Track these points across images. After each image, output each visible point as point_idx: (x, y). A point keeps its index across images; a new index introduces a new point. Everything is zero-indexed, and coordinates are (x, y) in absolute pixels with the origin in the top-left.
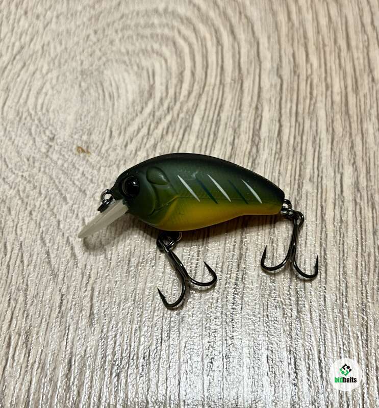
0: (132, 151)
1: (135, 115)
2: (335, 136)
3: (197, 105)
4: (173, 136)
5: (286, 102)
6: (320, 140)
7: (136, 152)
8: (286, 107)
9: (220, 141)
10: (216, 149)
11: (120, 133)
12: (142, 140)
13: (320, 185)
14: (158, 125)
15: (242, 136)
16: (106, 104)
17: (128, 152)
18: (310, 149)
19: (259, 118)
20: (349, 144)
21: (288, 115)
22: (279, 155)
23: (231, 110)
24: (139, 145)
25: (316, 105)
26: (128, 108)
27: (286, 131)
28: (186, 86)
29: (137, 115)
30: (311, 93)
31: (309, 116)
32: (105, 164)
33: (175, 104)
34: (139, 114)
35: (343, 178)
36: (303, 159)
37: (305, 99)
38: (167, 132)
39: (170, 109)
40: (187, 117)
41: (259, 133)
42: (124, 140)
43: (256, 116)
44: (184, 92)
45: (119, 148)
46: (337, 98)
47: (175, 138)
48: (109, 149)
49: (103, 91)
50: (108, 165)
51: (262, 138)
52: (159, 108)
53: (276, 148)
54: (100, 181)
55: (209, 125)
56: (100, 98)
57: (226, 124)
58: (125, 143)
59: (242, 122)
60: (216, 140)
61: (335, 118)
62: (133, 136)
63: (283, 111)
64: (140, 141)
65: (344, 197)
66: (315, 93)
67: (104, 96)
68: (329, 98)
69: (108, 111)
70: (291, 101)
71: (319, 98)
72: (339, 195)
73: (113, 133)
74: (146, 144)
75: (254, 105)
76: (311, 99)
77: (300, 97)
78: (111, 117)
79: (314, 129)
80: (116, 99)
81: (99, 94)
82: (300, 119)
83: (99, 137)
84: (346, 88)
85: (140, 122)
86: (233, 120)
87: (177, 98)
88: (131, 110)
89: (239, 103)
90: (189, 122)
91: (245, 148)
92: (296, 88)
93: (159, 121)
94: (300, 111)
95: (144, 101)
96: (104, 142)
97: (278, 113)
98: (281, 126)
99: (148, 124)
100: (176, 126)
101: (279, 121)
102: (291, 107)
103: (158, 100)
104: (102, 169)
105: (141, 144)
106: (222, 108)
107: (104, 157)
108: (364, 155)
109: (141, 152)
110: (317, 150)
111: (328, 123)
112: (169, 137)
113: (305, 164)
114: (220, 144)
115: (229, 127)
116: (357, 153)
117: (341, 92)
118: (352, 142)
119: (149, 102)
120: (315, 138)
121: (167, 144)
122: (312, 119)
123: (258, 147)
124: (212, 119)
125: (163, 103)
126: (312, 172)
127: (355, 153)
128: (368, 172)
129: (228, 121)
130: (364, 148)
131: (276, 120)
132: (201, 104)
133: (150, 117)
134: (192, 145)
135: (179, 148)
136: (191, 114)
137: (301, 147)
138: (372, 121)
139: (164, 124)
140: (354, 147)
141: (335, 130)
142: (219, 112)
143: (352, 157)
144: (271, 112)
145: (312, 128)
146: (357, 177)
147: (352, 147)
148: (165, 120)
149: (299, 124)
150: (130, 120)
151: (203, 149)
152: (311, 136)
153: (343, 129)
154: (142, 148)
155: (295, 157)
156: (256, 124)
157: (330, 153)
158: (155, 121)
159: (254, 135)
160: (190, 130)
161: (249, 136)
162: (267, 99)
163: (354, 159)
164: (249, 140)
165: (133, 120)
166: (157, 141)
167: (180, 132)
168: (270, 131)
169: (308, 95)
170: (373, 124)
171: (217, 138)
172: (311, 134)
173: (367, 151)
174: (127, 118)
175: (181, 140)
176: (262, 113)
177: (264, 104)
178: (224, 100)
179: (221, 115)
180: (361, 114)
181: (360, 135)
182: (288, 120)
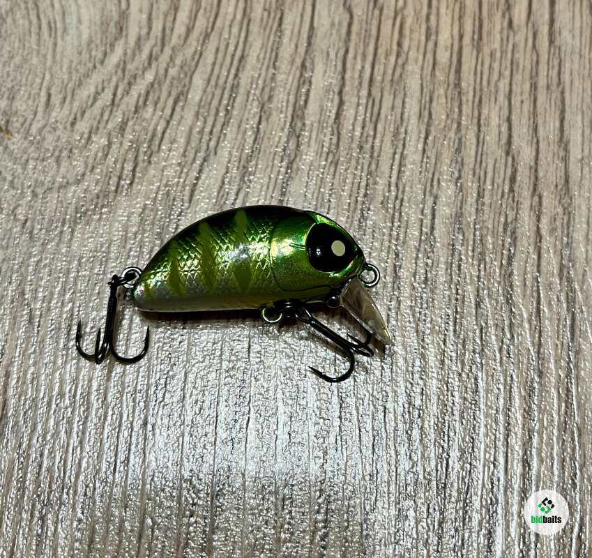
0: (84, 133)
1: (91, 66)
2: (432, 129)
3: (201, 54)
4: (155, 110)
5: (355, 58)
6: (406, 132)
7: (90, 137)
8: (353, 68)
9: (236, 125)
10: (228, 137)
11: (65, 99)
12: (102, 115)
13: (397, 214)
14: (130, 88)
15: (274, 117)
16: (42, 42)
17: (76, 136)
18: (388, 149)
19: (306, 86)
20: (454, 143)
21: (357, 83)
22: (334, 155)
23: (259, 66)
24: (95, 124)
25: (406, 68)
26: (80, 53)
27: (349, 112)
28: (183, 17)
29: (95, 67)
30: (399, 45)
31: (391, 85)
32: (36, 156)
33: (162, 51)
34: (98, 65)
35: (438, 203)
36: (373, 167)
37: (387, 55)
38: (145, 104)
39: (153, 58)
40: (182, 76)
41: (303, 113)
42: (70, 113)
43: (301, 82)
44: (180, 29)
45: (60, 127)
46: (443, 57)
47: (158, 113)
48: (45, 126)
49: (38, 16)
50: (41, 158)
51: (308, 122)
52: (134, 55)
53: (331, 144)
54: (26, 186)
55: (218, 92)
56: (33, 30)
57: (248, 94)
58: (71, 119)
59: (277, 92)
60: (229, 122)
61: (436, 94)
62: (87, 106)
63: (348, 76)
64: (98, 118)
65: (435, 238)
66: (406, 43)
67: (40, 26)
68: (429, 56)
69: (45, 56)
70: (364, 56)
71: (412, 54)
72: (427, 234)
73: (53, 98)
74: (107, 121)
75: (299, 61)
76: (398, 55)
77: (380, 50)
78: (51, 68)
79: (399, 111)
80: (59, 33)
81: (30, 22)
82: (376, 93)
83: (27, 105)
84: (461, 37)
85: (100, 80)
86: (260, 86)
87: (167, 38)
88: (85, 56)
89: (274, 54)
90: (185, 85)
91: (277, 139)
92: (374, 32)
93: (133, 81)
94: (378, 77)
95: (109, 40)
96: (35, 114)
97: (340, 77)
98: (341, 103)
99: (113, 84)
100: (161, 90)
101: (340, 93)
102: (363, 67)
103: (132, 41)
104: (31, 163)
105: (99, 123)
106: (243, 63)
107: (35, 141)
108: (478, 166)
109: (98, 136)
110: (399, 151)
111: (423, 101)
112: (147, 112)
113: (377, 176)
114: (235, 129)
115: (253, 100)
116: (466, 160)
117: (452, 45)
118: (460, 140)
119: (116, 44)
120: (397, 129)
121: (144, 124)
122: (397, 93)
123: (300, 139)
124: (226, 82)
125: (142, 47)
126: (386, 189)
127: (462, 160)
128: (480, 195)
129: (251, 87)
130: (480, 153)
131: (334, 92)
132: (208, 52)
133: (116, 72)
134: (187, 128)
135: (164, 133)
136: (190, 69)
137: (373, 143)
138: (498, 103)
139: (141, 87)
140: (463, 149)
141: (433, 117)
142: (238, 70)
143: (457, 167)
144: (327, 75)
145: (395, 110)
146: (462, 204)
147: (458, 150)
148: (143, 78)
149: (374, 100)
150: (82, 75)
151: (206, 137)
152: (392, 126)
153: (448, 116)
154: (101, 130)
155: (361, 161)
156: (300, 96)
157: (420, 158)
158: (126, 81)
159: (295, 116)
160: (186, 100)
161: (286, 117)
162: (322, 50)
163: (460, 171)
164: (285, 124)
165: (88, 76)
166: (126, 117)
167: (168, 103)
168: (322, 110)
169: (395, 47)
170: (500, 109)
171: (230, 119)
172: (393, 122)
173: (484, 157)
174: (77, 71)
175: (168, 118)
176: (311, 76)
177: (316, 60)
178: (247, 48)
179: (240, 75)
180: (481, 90)
181: (476, 128)
182: (355, 92)
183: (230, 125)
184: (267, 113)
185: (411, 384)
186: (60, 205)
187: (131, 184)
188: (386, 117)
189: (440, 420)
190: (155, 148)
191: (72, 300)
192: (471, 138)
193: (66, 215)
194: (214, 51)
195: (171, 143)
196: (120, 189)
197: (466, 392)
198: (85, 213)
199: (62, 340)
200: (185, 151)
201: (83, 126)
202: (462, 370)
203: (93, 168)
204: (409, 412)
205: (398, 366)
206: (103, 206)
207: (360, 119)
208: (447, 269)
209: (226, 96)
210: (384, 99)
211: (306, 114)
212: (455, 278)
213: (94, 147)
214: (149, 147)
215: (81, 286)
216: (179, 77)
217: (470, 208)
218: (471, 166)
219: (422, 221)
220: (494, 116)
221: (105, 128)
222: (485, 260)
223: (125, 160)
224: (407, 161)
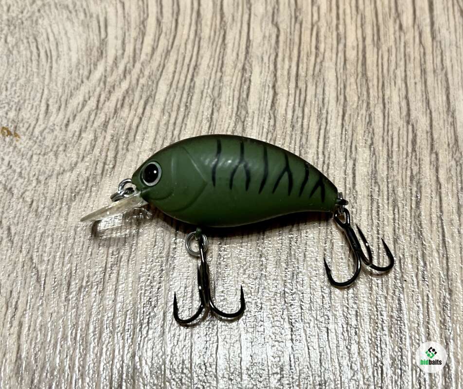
0: (75, 131)
1: (79, 81)
2: (348, 109)
3: (164, 66)
4: (130, 110)
5: (283, 60)
6: (327, 113)
7: (80, 134)
8: (283, 68)
9: (194, 117)
10: (188, 127)
11: (60, 107)
12: (89, 117)
14: (110, 95)
15: (224, 108)
16: (41, 66)
17: (70, 134)
18: (314, 126)
19: (247, 83)
20: (365, 118)
21: (286, 78)
22: (272, 134)
23: (209, 72)
24: (84, 124)
25: (324, 64)
26: (71, 73)
27: (282, 100)
28: (149, 40)
29: (82, 82)
30: (317, 48)
31: (313, 78)
32: (38, 152)
33: (134, 66)
34: (85, 80)
35: (357, 164)
36: (304, 140)
37: (308, 56)
38: (122, 105)
39: (127, 72)
40: (150, 83)
41: (246, 104)
42: (64, 118)
43: (243, 81)
44: (147, 49)
45: (57, 128)
46: (352, 54)
47: (133, 112)
48: (45, 129)
49: (38, 48)
50: (42, 153)
51: (250, 111)
52: (112, 71)
53: (269, 125)
54: (31, 175)
55: (178, 93)
56: (33, 58)
57: (202, 93)
58: (65, 122)
59: (224, 89)
60: (188, 114)
61: (348, 83)
62: (77, 111)
63: (279, 73)
64: (86, 119)
65: (357, 192)
66: (322, 46)
67: (39, 55)
68: (341, 54)
69: (44, 79)
70: (290, 59)
71: (328, 54)
72: (350, 189)
73: (51, 108)
74: (93, 122)
75: (240, 66)
76: (317, 55)
77: (302, 53)
78: (48, 85)
79: (320, 97)
80: (54, 59)
81: (31, 52)
82: (301, 85)
83: (31, 114)
84: (364, 39)
85: (87, 91)
86: (211, 86)
87: (137, 56)
88: (75, 74)
89: (220, 62)
90: (152, 90)
91: (226, 125)
92: (297, 40)
93: (112, 90)
94: (302, 73)
95: (92, 61)
96: (37, 120)
97: (273, 75)
98: (275, 94)
99: (97, 93)
100: (134, 95)
101: (274, 87)
102: (290, 67)
103: (110, 60)
104: (35, 158)
105: (87, 123)
106: (197, 70)
107: (38, 141)
108: (386, 134)
109: (87, 133)
110: (323, 127)
111: (339, 89)
112: (124, 112)
113: (307, 148)
114: (193, 120)
115: (207, 96)
116: (376, 131)
117: (358, 45)
118: (370, 115)
119: (98, 64)
120: (321, 110)
121: (122, 121)
122: (318, 84)
123: (245, 124)
124: (184, 85)
125: (118, 65)
126: (315, 157)
127: (373, 130)
128: (389, 156)
129: (204, 88)
130: (386, 124)
131: (269, 86)
132: (169, 64)
133: (99, 84)
134: (156, 122)
135: (137, 127)
136: (156, 78)
137: (302, 122)
138: (397, 86)
139: (119, 94)
140: (373, 122)
141: (348, 99)
142: (193, 76)
143: (370, 136)
144: (263, 74)
145: (318, 96)
146: (375, 164)
147: (369, 123)
148: (120, 87)
149: (300, 90)
150: (73, 89)
151: (171, 127)
152: (316, 108)
153: (359, 98)
154: (89, 128)
155: (294, 136)
156: (243, 92)
157: (340, 131)
158: (107, 90)
159: (240, 107)
160: (154, 101)
161: (233, 108)
162: (258, 56)
163: (372, 139)
164: (232, 114)
165: (77, 89)
166: (108, 117)
167: (140, 104)
168: (261, 101)
169: (313, 50)
170: (399, 90)
171: (189, 112)
172: (316, 105)
173: (390, 127)
174: (69, 86)
175: (140, 115)
176: (251, 76)
177: (254, 64)
178: (200, 58)
179: (195, 79)
180: (383, 77)
181: (381, 106)
182: (286, 86)
183: (189, 116)
184: (218, 106)
185: (347, 308)
186: (58, 188)
187: (114, 167)
188: (311, 103)
189: (373, 335)
190: (131, 138)
191: (70, 262)
192: (378, 113)
193: (64, 195)
194: (174, 62)
195: (144, 134)
196: (105, 172)
197: (392, 311)
198: (79, 193)
199: (64, 294)
200: (155, 139)
201: (74, 127)
202: (387, 294)
203: (83, 157)
204: (347, 331)
205: (335, 295)
206: (92, 186)
207: (291, 105)
208: (368, 215)
209: (185, 95)
210: (308, 89)
211: (248, 105)
212: (376, 222)
213: (84, 142)
214: (126, 139)
215: (77, 250)
216: (148, 84)
217: (382, 167)
218: (381, 134)
219: (345, 179)
220: (395, 96)
221: (92, 126)
222: (398, 205)
223: (108, 149)
224: (330, 134)
